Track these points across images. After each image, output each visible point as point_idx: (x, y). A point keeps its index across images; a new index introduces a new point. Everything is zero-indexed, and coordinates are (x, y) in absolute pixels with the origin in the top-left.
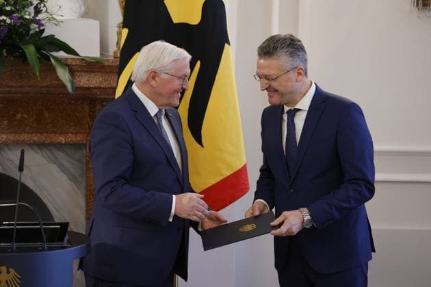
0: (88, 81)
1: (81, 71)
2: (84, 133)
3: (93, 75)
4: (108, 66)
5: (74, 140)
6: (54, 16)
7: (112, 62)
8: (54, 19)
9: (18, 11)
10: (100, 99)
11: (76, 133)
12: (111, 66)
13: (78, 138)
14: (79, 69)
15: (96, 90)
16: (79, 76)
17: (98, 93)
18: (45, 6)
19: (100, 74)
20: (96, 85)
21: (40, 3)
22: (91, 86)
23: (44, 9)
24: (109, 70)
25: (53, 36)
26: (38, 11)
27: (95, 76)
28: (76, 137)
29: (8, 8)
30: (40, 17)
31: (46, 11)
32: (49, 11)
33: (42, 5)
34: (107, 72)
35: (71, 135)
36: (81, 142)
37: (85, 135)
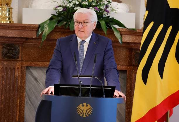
0: (129, 39)
1: (126, 35)
2: (126, 65)
3: (131, 36)
4: (138, 32)
5: (121, 68)
6: (114, 9)
7: (140, 31)
8: (114, 10)
9: (98, 6)
10: (134, 49)
11: (122, 65)
12: (140, 32)
13: (123, 68)
14: (125, 34)
15: (132, 45)
16: (125, 37)
17: (133, 46)
18: (110, 4)
19: (134, 36)
20: (133, 41)
21: (108, 3)
22: (130, 42)
23: (110, 6)
24: (139, 34)
25: (113, 18)
26: (107, 7)
27: (132, 37)
28: (122, 67)
29: (94, 4)
30: (108, 9)
31: (111, 7)
32: (112, 7)
33: (109, 4)
34: (138, 35)
35: (120, 66)
36: (124, 70)
37: (126, 66)
